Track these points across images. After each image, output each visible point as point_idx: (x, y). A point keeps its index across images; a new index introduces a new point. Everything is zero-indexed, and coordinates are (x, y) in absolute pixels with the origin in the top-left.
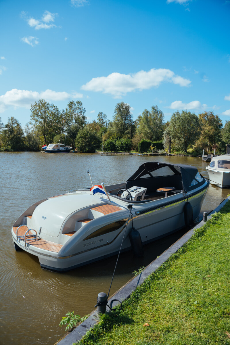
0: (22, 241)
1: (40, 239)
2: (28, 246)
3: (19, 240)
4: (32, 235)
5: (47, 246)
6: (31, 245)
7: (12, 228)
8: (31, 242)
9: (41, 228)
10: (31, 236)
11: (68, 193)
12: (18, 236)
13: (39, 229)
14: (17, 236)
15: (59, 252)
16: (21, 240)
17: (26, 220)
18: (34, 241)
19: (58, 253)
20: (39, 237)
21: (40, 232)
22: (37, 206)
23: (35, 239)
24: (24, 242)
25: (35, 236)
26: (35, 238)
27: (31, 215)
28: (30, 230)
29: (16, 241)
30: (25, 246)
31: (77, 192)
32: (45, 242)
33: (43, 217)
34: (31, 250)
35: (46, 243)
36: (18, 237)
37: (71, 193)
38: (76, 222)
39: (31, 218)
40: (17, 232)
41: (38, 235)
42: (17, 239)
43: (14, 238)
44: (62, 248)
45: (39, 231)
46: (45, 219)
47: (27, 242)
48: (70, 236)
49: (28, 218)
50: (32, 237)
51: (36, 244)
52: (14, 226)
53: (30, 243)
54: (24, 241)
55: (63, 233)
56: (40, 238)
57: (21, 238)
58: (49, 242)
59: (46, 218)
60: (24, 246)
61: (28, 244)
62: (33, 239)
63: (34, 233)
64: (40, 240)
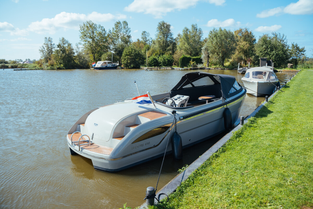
0: (77, 146)
1: (92, 144)
2: (82, 151)
3: (73, 145)
4: (85, 140)
5: (100, 149)
6: (84, 149)
7: (67, 135)
8: (84, 147)
9: (93, 134)
10: (84, 142)
11: (117, 102)
12: (73, 142)
13: (91, 135)
16: (76, 145)
17: (80, 127)
18: (87, 146)
19: (109, 155)
20: (92, 142)
21: (93, 137)
22: (89, 115)
23: (88, 144)
24: (78, 147)
25: (88, 141)
26: (88, 143)
27: (84, 123)
28: (83, 135)
29: (71, 146)
30: (79, 150)
31: (125, 101)
32: (97, 147)
33: (95, 124)
34: (84, 153)
35: (99, 147)
36: (72, 143)
37: (120, 103)
38: (125, 127)
39: (84, 126)
40: (72, 138)
41: (91, 140)
42: (72, 144)
43: (69, 144)
44: (112, 151)
46: (97, 126)
47: (81, 147)
48: (119, 140)
49: (81, 125)
50: (86, 142)
51: (88, 148)
52: (70, 133)
53: (84, 148)
54: (78, 146)
55: (113, 138)
56: (93, 143)
57: (76, 144)
58: (101, 146)
59: (97, 125)
60: (78, 150)
61: (82, 148)
62: (86, 144)
63: (87, 139)
64: (93, 145)
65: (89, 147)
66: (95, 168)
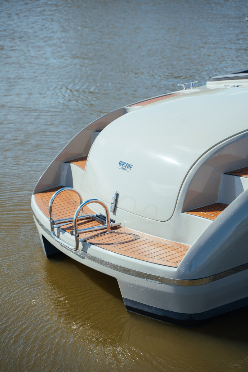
0: (67, 234)
1: (115, 228)
2: (85, 250)
3: (56, 230)
4: (91, 215)
5: (140, 247)
6: (93, 244)
7: (33, 196)
8: (92, 237)
9: (117, 195)
10: (90, 219)
11: (181, 88)
12: (55, 219)
13: (112, 200)
14: (51, 219)
15: (179, 265)
16: (64, 230)
18: (101, 233)
19: (176, 269)
20: (114, 222)
21: (116, 207)
22: (100, 131)
23: (102, 226)
24: (73, 238)
25: (101, 219)
26: (103, 223)
27: (85, 158)
29: (49, 234)
30: (77, 248)
31: (210, 85)
32: (132, 237)
33: (121, 163)
34: (93, 259)
35: (136, 238)
36: (53, 223)
37: (191, 90)
38: (223, 176)
39: (83, 167)
40: (51, 207)
41: (111, 216)
42: (52, 229)
43: (41, 225)
44: (187, 253)
45: (114, 205)
46: (128, 170)
47: (82, 237)
48: (207, 217)
49: (74, 166)
50: (93, 220)
51: (105, 241)
52: (38, 191)
53: (92, 241)
54: (72, 234)
55: (187, 209)
56: (117, 223)
57: (64, 226)
58: (144, 235)
59: (130, 166)
60: (73, 246)
61: (85, 241)
62: (96, 228)
63: (96, 210)
64: (116, 231)
65: (105, 239)
66: (128, 308)
